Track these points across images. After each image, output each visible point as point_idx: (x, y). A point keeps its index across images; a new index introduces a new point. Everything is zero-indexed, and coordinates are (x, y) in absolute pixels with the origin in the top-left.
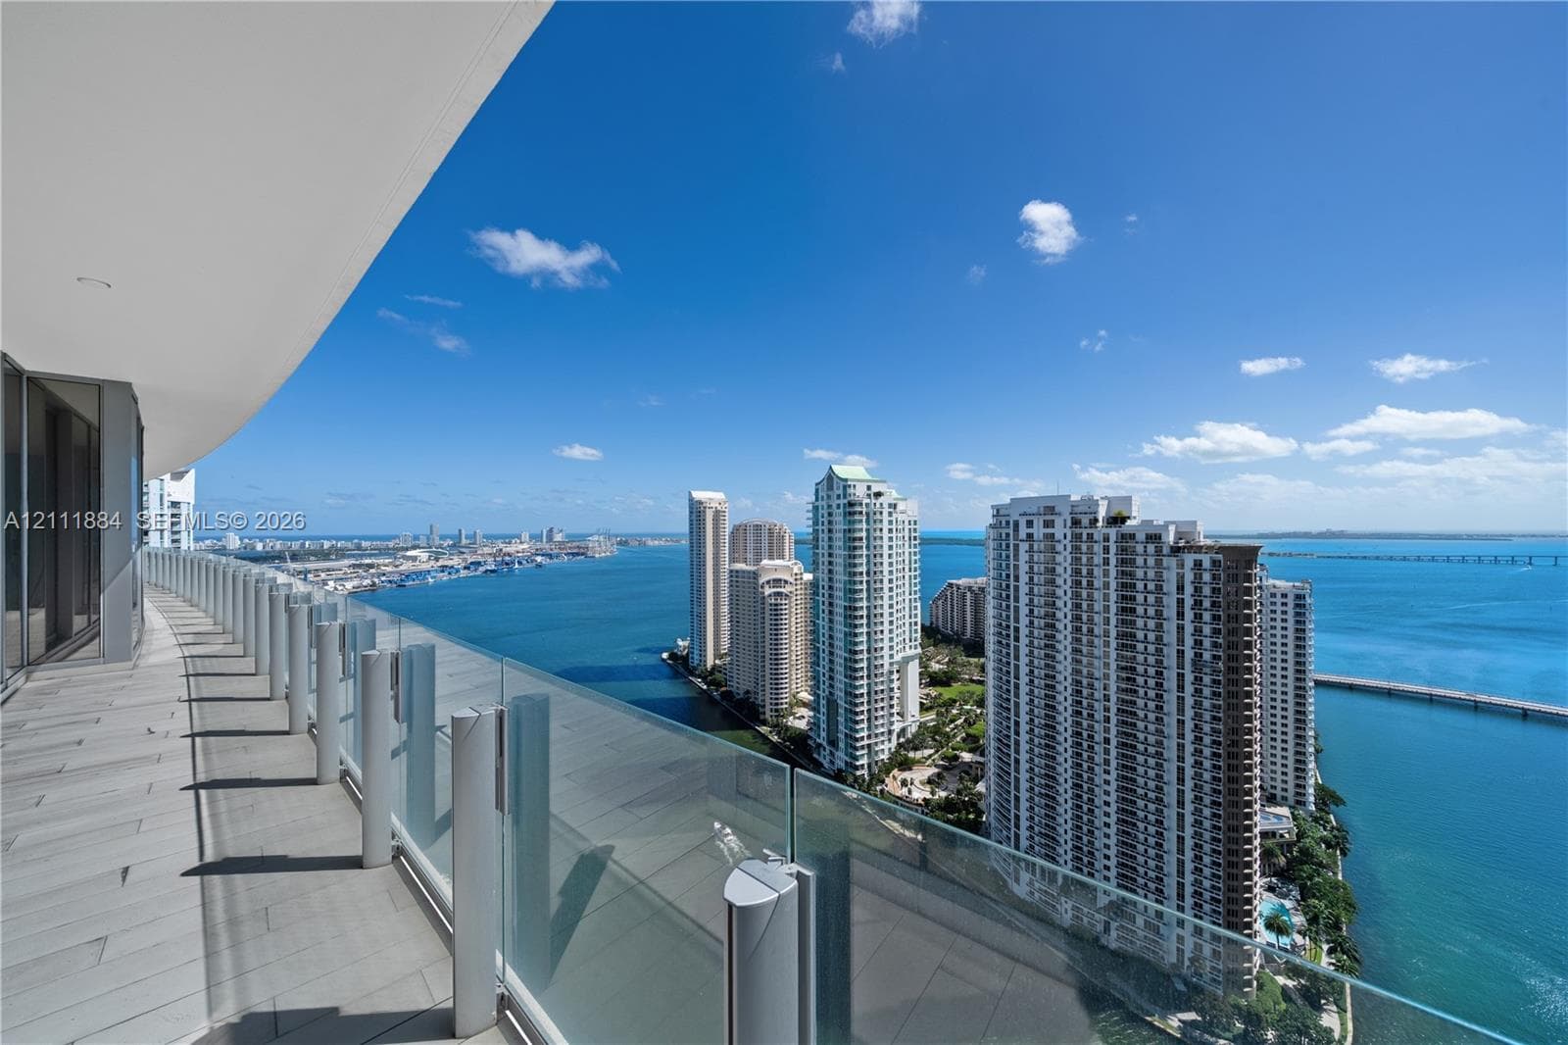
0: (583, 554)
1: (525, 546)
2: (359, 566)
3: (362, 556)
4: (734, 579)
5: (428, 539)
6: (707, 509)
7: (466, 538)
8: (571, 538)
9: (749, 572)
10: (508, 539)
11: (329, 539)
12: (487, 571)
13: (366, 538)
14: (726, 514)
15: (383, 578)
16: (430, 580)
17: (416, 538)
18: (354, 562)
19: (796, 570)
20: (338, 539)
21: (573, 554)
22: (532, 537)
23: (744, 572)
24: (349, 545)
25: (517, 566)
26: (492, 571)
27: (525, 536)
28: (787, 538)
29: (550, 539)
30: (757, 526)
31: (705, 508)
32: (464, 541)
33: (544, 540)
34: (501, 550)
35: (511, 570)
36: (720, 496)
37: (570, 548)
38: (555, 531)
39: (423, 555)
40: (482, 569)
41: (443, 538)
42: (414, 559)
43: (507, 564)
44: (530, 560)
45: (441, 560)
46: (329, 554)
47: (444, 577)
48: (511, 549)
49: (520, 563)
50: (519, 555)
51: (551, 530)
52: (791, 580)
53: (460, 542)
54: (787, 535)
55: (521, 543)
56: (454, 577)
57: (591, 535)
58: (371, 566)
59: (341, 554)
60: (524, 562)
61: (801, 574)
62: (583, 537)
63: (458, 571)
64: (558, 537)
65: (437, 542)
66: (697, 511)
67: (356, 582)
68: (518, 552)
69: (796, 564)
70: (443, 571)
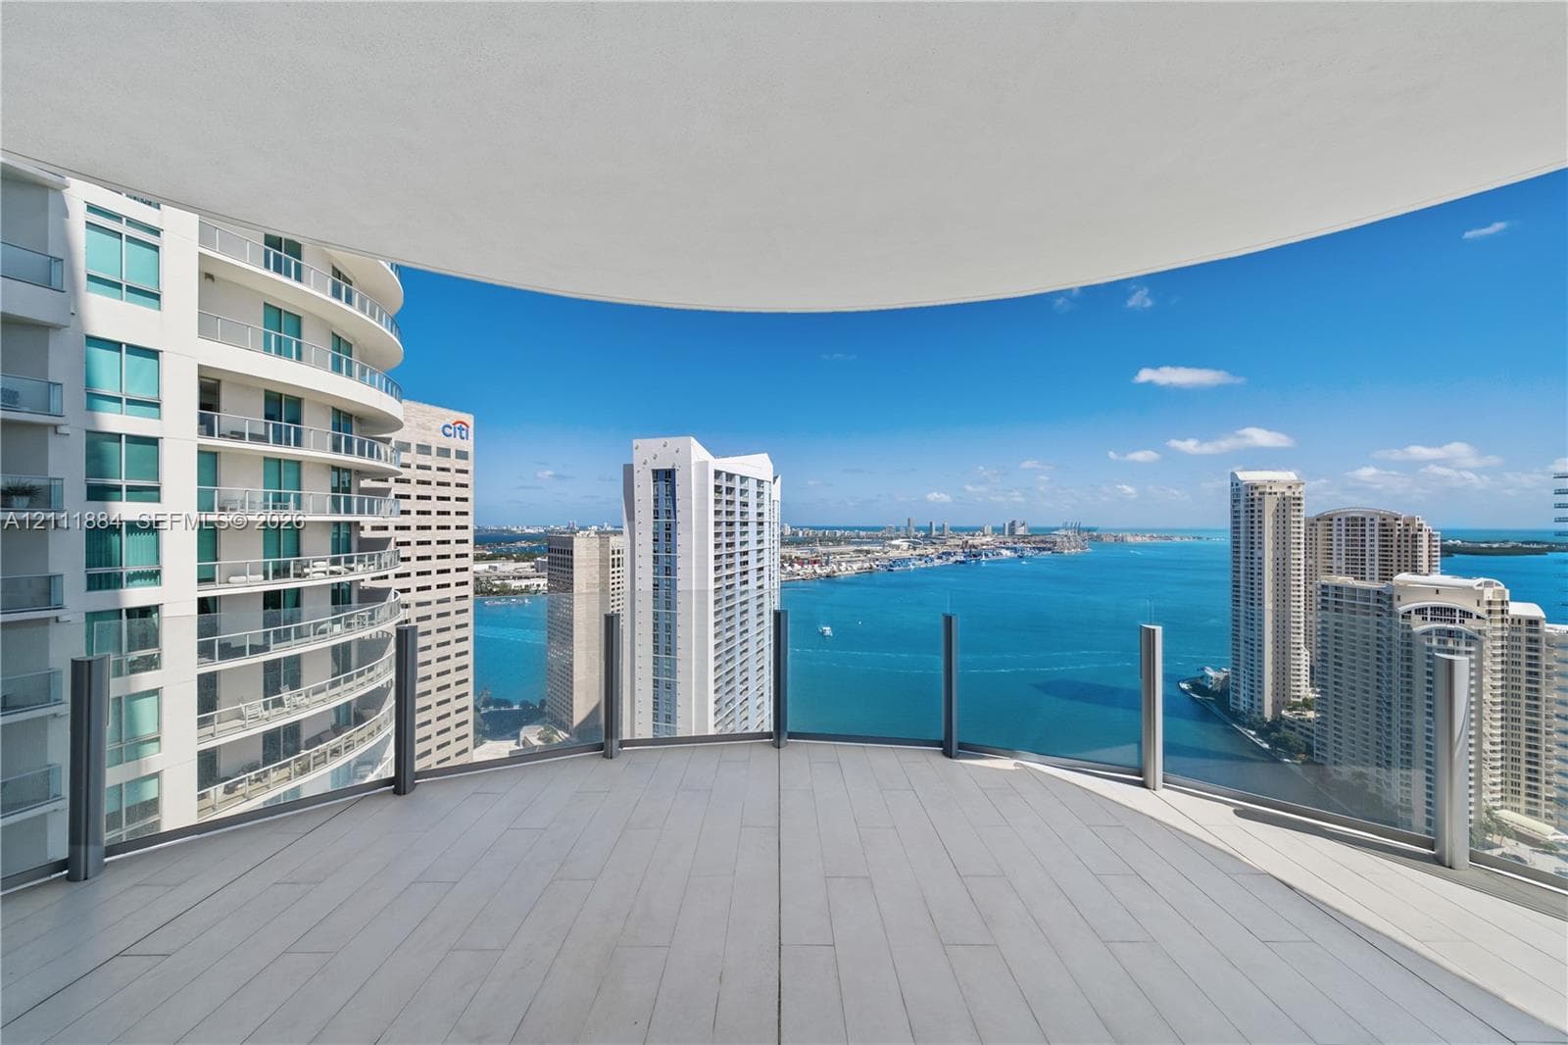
0: (1049, 549)
1: (988, 539)
2: (860, 551)
3: (860, 543)
4: (1331, 599)
5: (906, 529)
6: (1267, 496)
7: (936, 530)
8: (1034, 531)
9: (1368, 591)
10: (972, 531)
11: (839, 529)
12: (957, 561)
13: (863, 529)
14: (1303, 502)
15: (877, 563)
16: (912, 566)
17: (898, 529)
18: (857, 548)
19: (1490, 595)
20: (845, 529)
21: (1039, 549)
22: (994, 530)
23: (1354, 590)
24: (852, 534)
25: (984, 558)
26: (962, 562)
27: (988, 529)
28: (1426, 539)
29: (1012, 532)
30: (1353, 519)
31: (1261, 494)
32: (934, 533)
33: (1007, 533)
34: (967, 542)
35: (978, 562)
36: (1290, 476)
37: (1034, 542)
38: (1018, 524)
39: (905, 545)
40: (952, 559)
41: (918, 529)
42: (898, 547)
43: (975, 556)
44: (995, 551)
45: (918, 549)
46: (840, 541)
47: (922, 564)
48: (977, 542)
49: (986, 555)
50: (984, 547)
51: (1013, 524)
52: (1480, 611)
53: (931, 533)
54: (1425, 535)
55: (984, 535)
56: (930, 565)
57: (1057, 529)
58: (868, 552)
59: (848, 541)
60: (990, 555)
61: (1504, 602)
62: (1049, 531)
63: (932, 560)
64: (1020, 531)
65: (914, 533)
66: (1246, 503)
67: (859, 565)
68: (983, 545)
69: (1490, 584)
70: (920, 560)
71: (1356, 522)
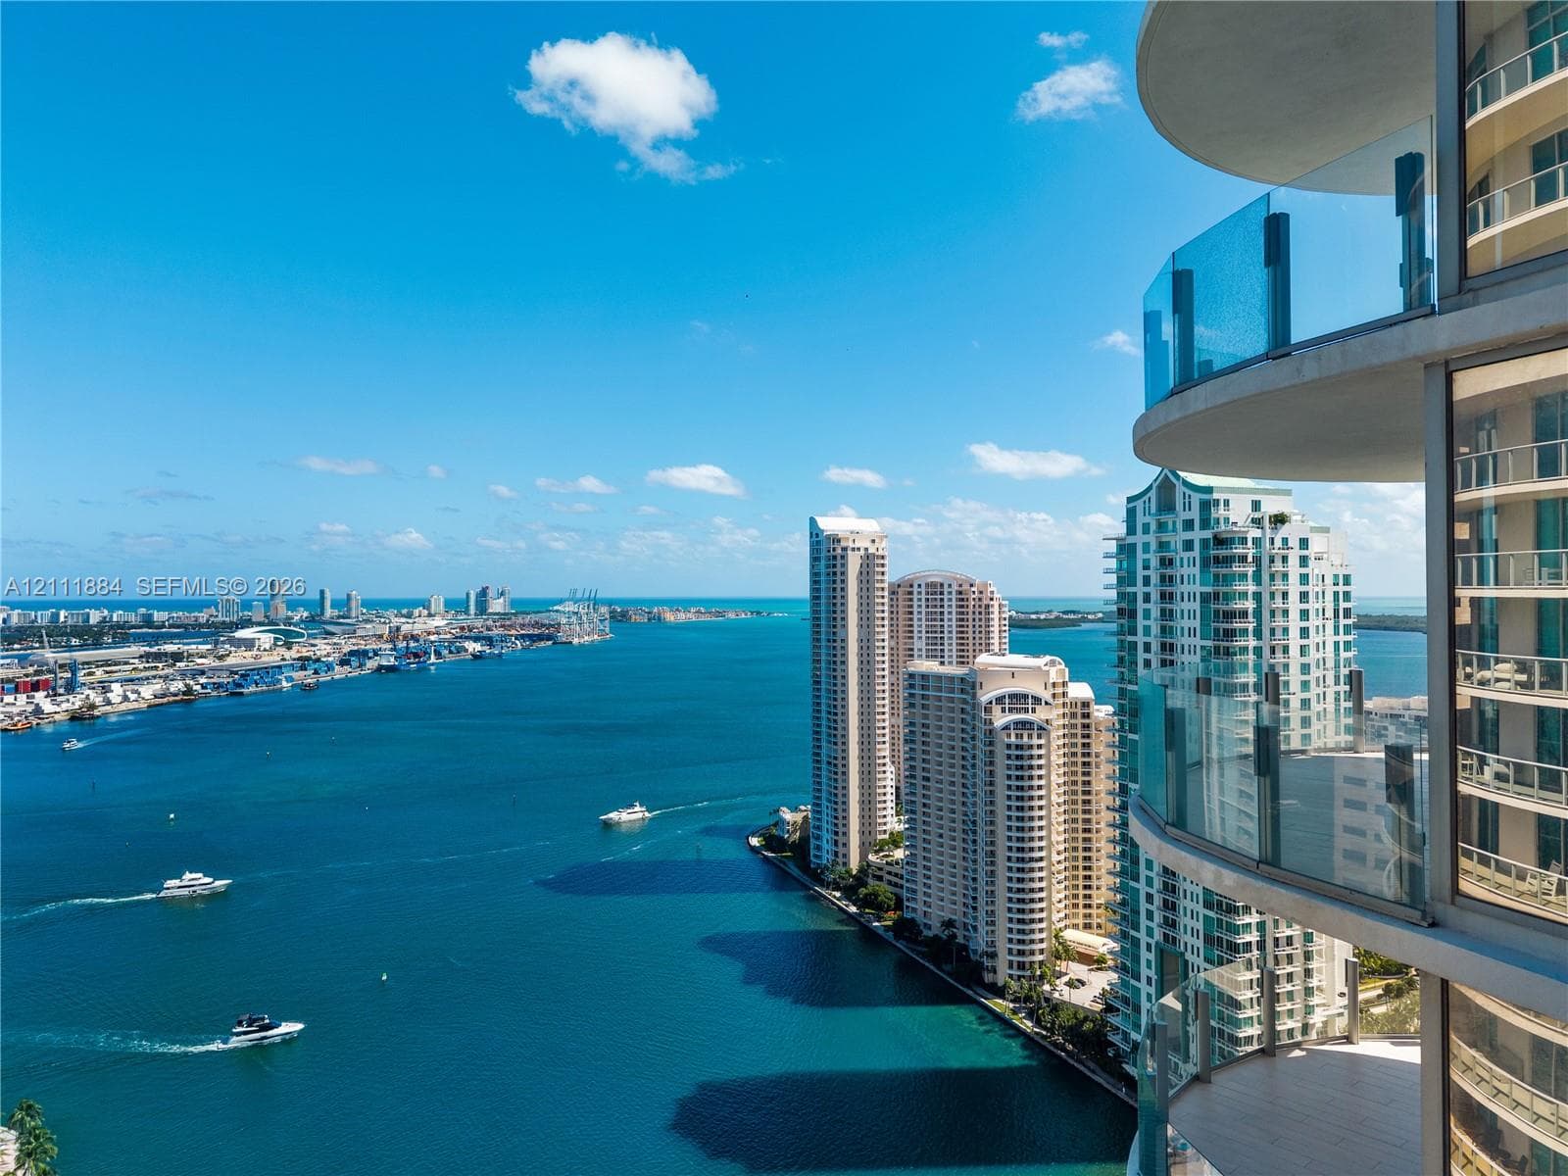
0: (549, 638)
1: (438, 622)
2: (158, 657)
3: (155, 639)
4: (918, 692)
5: (267, 606)
6: (849, 552)
7: (333, 606)
8: (521, 607)
9: (951, 679)
10: (407, 607)
11: (96, 606)
12: (380, 668)
13: (162, 606)
14: (886, 562)
15: (203, 680)
16: (284, 684)
17: (247, 605)
18: (147, 649)
19: (1053, 677)
20: (112, 606)
21: (530, 637)
22: (450, 604)
23: (939, 677)
24: (132, 618)
25: (433, 659)
26: (391, 669)
27: (437, 605)
28: (996, 609)
29: (482, 608)
30: (933, 585)
31: (845, 549)
32: (329, 612)
33: (472, 609)
34: (398, 629)
35: (423, 669)
36: (870, 526)
37: (522, 626)
38: (491, 593)
39: (266, 640)
40: (371, 664)
41: (292, 605)
42: (249, 644)
43: (416, 655)
44: (454, 646)
45: (295, 648)
46: (101, 634)
47: (307, 677)
48: (418, 627)
49: (438, 654)
50: (433, 638)
51: (484, 592)
52: (1046, 695)
53: (322, 613)
54: (995, 603)
55: (430, 615)
56: (324, 678)
57: (561, 602)
58: (177, 657)
59: (122, 634)
60: (445, 652)
61: (1064, 684)
62: (546, 605)
63: (329, 667)
64: (497, 606)
65: (284, 613)
66: (826, 555)
67: (158, 686)
68: (429, 634)
69: (1053, 663)
70: (303, 668)
71: (935, 589)
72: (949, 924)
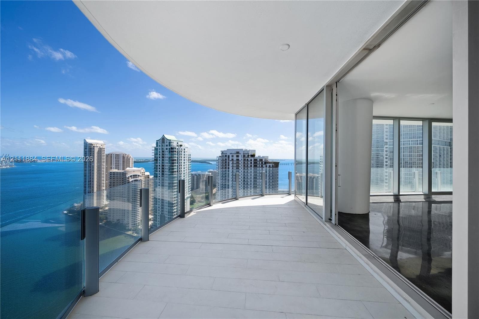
4: (112, 176)
6: (95, 147)
9: (120, 173)
14: (105, 150)
19: (142, 171)
23: (117, 173)
28: (131, 159)
30: (117, 155)
31: (94, 147)
36: (101, 142)
52: (141, 175)
54: (131, 158)
61: (144, 172)
66: (89, 149)
69: (142, 169)
71: (117, 156)
72: (119, 220)
